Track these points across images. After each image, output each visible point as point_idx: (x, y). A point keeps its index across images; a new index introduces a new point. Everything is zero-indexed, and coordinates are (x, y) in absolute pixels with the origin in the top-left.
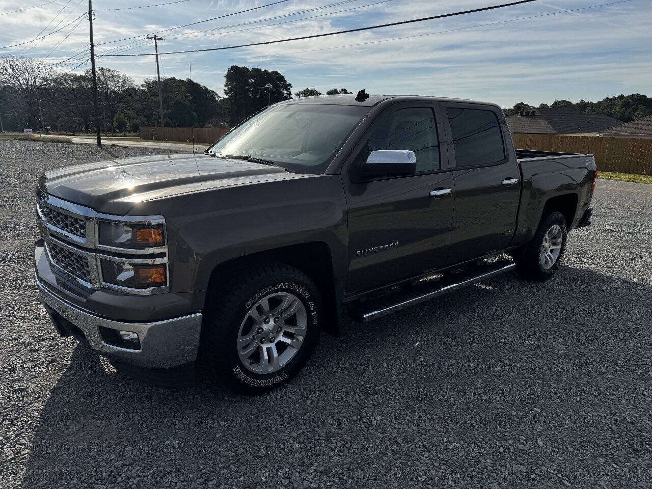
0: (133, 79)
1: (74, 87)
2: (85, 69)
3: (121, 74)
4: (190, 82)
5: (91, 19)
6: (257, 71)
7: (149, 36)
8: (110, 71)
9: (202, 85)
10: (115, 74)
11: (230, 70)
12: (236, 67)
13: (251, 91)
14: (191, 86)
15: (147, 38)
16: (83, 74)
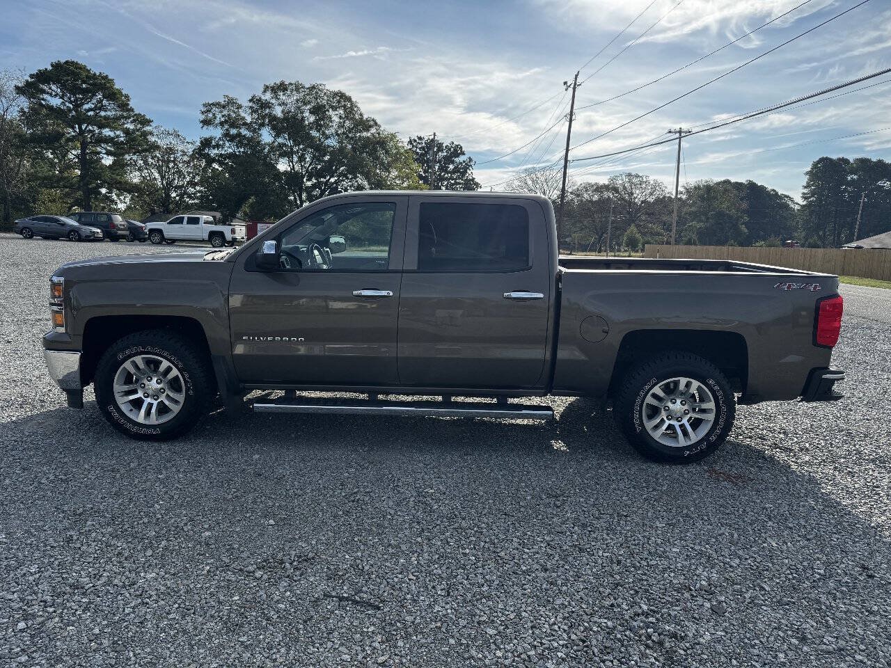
0: (666, 184)
1: (594, 199)
2: (609, 177)
3: (651, 179)
4: (752, 186)
5: (571, 121)
6: (864, 162)
7: (672, 130)
8: (637, 176)
9: (769, 188)
10: (645, 180)
11: (815, 165)
12: (827, 158)
13: (849, 192)
14: (753, 191)
15: (670, 132)
16: (607, 183)
